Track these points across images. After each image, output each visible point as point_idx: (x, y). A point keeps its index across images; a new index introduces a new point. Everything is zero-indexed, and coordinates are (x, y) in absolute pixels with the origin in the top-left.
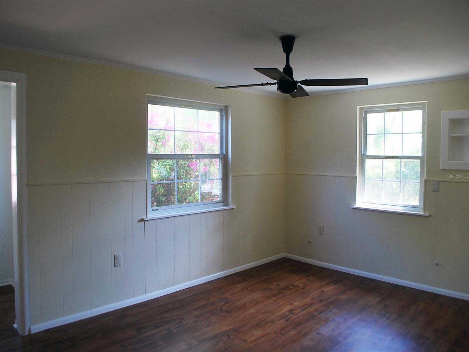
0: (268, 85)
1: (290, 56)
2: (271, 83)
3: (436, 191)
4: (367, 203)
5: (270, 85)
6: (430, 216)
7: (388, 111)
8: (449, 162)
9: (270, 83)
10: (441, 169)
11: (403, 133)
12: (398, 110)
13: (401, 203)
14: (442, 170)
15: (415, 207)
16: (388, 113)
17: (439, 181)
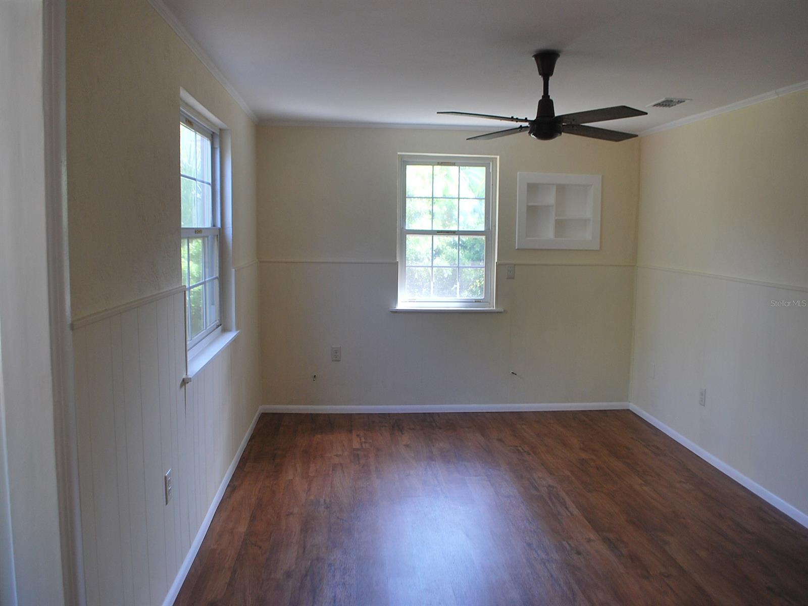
0: (512, 121)
1: (549, 81)
2: (519, 118)
3: (511, 278)
4: (409, 302)
5: (517, 122)
6: (505, 311)
7: (439, 164)
8: (529, 238)
9: (517, 119)
10: (516, 248)
11: (459, 198)
12: (454, 164)
13: (458, 298)
14: (518, 249)
15: (478, 302)
16: (439, 167)
17: (515, 265)
